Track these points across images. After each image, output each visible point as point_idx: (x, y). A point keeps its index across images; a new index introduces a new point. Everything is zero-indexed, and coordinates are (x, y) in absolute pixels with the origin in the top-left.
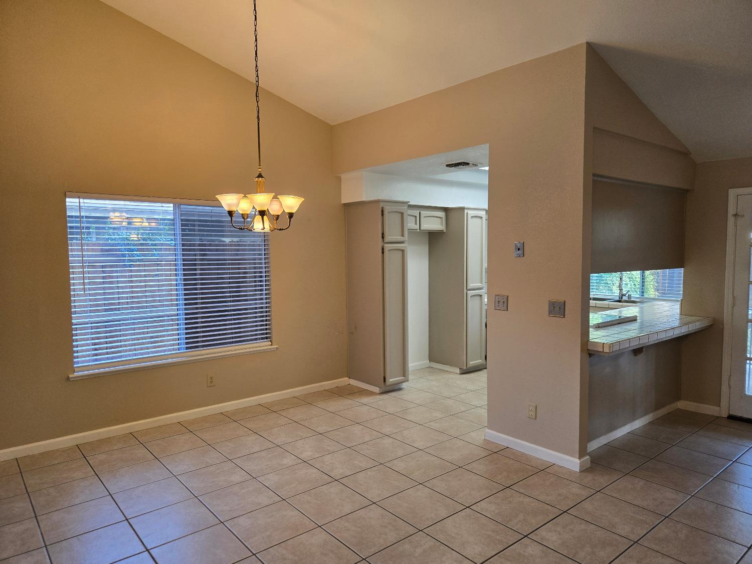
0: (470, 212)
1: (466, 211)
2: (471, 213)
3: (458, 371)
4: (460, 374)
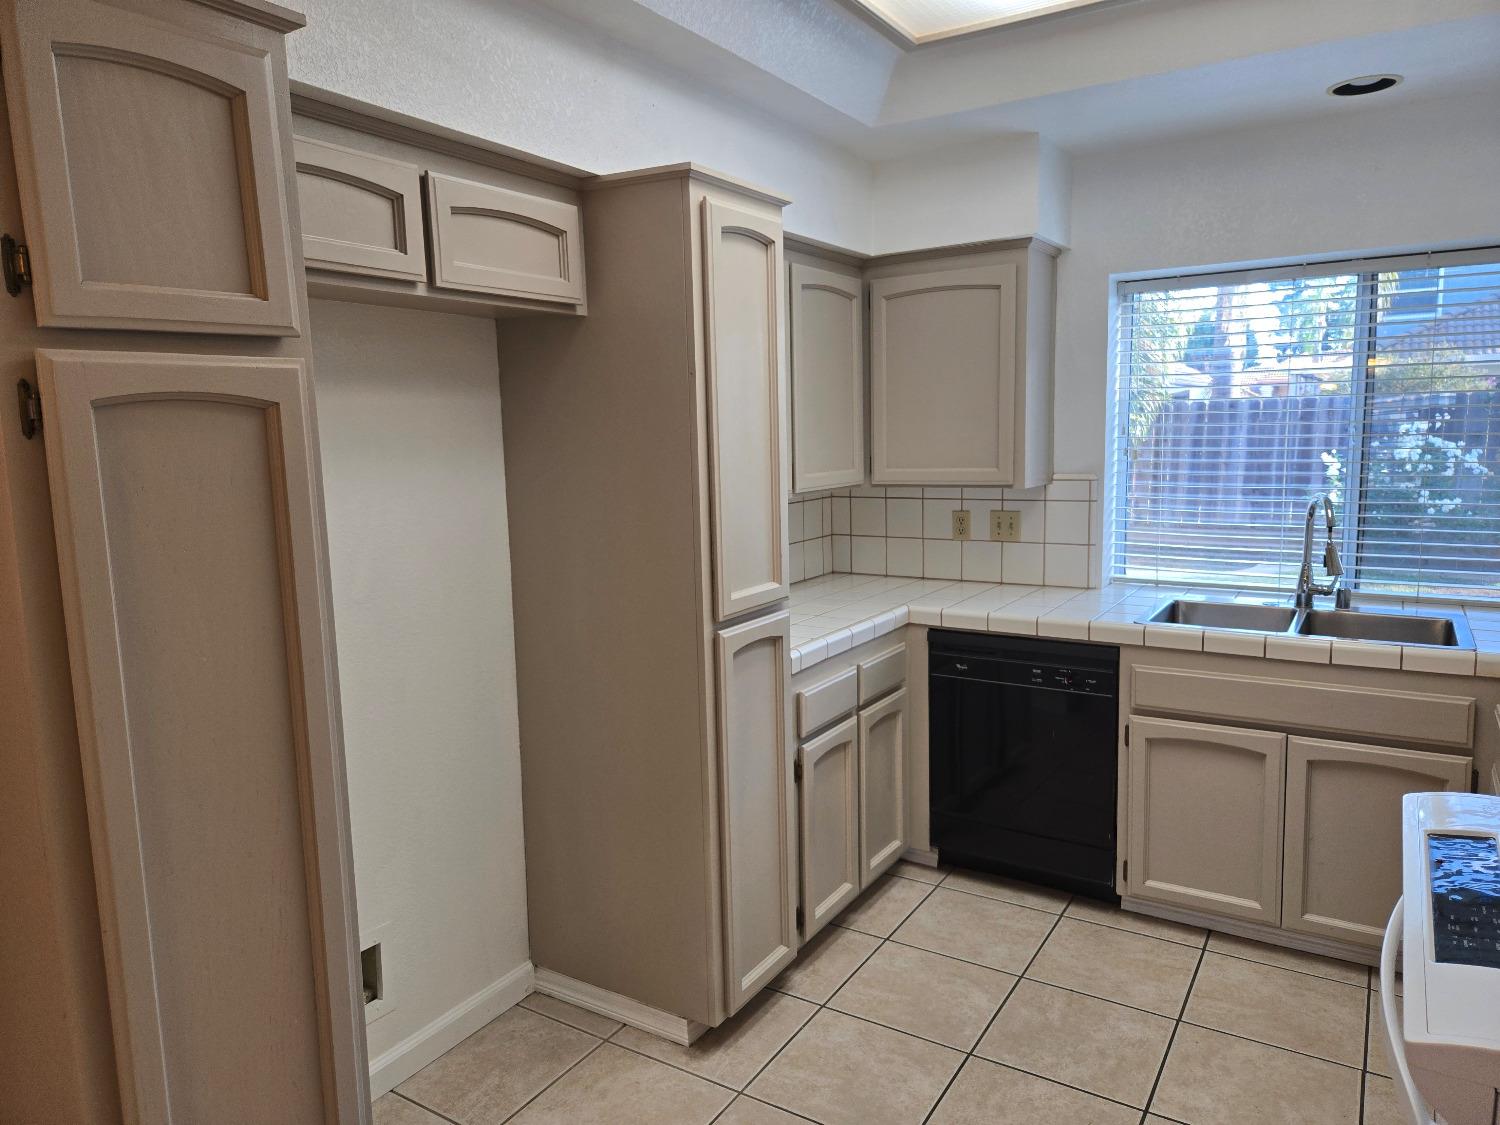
0: (716, 201)
1: (696, 194)
2: (725, 210)
3: (681, 1032)
4: (691, 1045)
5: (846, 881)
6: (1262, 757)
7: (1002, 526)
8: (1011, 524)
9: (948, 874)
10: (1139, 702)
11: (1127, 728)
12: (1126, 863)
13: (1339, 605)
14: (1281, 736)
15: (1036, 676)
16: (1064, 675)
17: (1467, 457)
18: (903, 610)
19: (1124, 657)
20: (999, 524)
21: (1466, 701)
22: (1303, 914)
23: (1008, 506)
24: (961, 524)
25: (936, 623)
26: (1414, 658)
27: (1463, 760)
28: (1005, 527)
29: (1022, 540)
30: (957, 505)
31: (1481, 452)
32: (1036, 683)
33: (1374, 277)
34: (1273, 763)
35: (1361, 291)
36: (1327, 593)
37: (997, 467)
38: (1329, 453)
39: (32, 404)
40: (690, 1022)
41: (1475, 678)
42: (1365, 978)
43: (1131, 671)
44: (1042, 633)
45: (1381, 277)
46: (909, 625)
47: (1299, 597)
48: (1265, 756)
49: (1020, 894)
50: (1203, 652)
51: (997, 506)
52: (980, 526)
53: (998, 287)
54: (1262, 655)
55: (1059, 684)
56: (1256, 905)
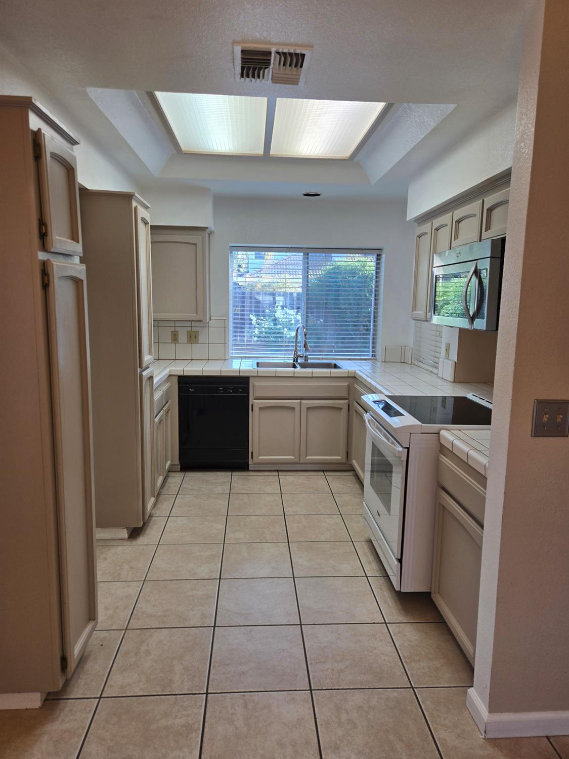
0: (140, 209)
1: (134, 203)
3: (124, 534)
4: (129, 538)
5: (160, 475)
6: (294, 409)
7: (192, 337)
8: (195, 336)
9: (185, 472)
10: (257, 395)
11: (252, 405)
12: (252, 453)
13: (305, 360)
14: (299, 401)
15: (221, 390)
16: (230, 389)
17: (297, 316)
18: (168, 370)
19: (251, 380)
20: (191, 336)
21: (346, 384)
22: (306, 456)
23: (194, 329)
24: (175, 337)
25: (181, 374)
26: (334, 372)
27: (346, 402)
28: (193, 337)
29: (200, 342)
30: (173, 329)
31: (300, 314)
32: (221, 393)
33: (308, 254)
34: (297, 409)
35: (304, 259)
36: (302, 357)
37: (197, 313)
38: (252, 314)
39: (46, 278)
40: (127, 528)
41: (348, 377)
42: (323, 473)
43: (254, 385)
44: (223, 374)
45: (310, 254)
46: (170, 375)
47: (294, 359)
48: (294, 408)
49: (215, 473)
50: (276, 376)
51: (190, 329)
52: (183, 337)
53: (196, 244)
54: (293, 376)
55: (229, 392)
56: (293, 457)
